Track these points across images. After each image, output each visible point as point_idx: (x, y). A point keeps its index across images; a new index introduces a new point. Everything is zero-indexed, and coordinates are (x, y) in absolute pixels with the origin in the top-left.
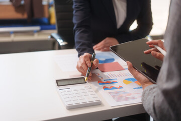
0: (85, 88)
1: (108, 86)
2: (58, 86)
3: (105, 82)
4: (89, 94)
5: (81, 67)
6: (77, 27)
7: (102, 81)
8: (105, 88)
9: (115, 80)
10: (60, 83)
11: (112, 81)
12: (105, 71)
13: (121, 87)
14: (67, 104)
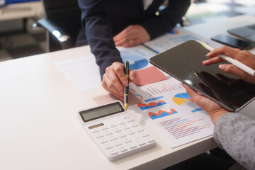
0: (126, 121)
1: (155, 110)
2: (85, 121)
3: (147, 103)
4: (134, 130)
5: (112, 86)
6: (87, 16)
7: (144, 102)
8: (153, 116)
9: (162, 99)
10: (86, 115)
11: (157, 101)
12: (142, 83)
13: (173, 112)
14: (110, 153)
